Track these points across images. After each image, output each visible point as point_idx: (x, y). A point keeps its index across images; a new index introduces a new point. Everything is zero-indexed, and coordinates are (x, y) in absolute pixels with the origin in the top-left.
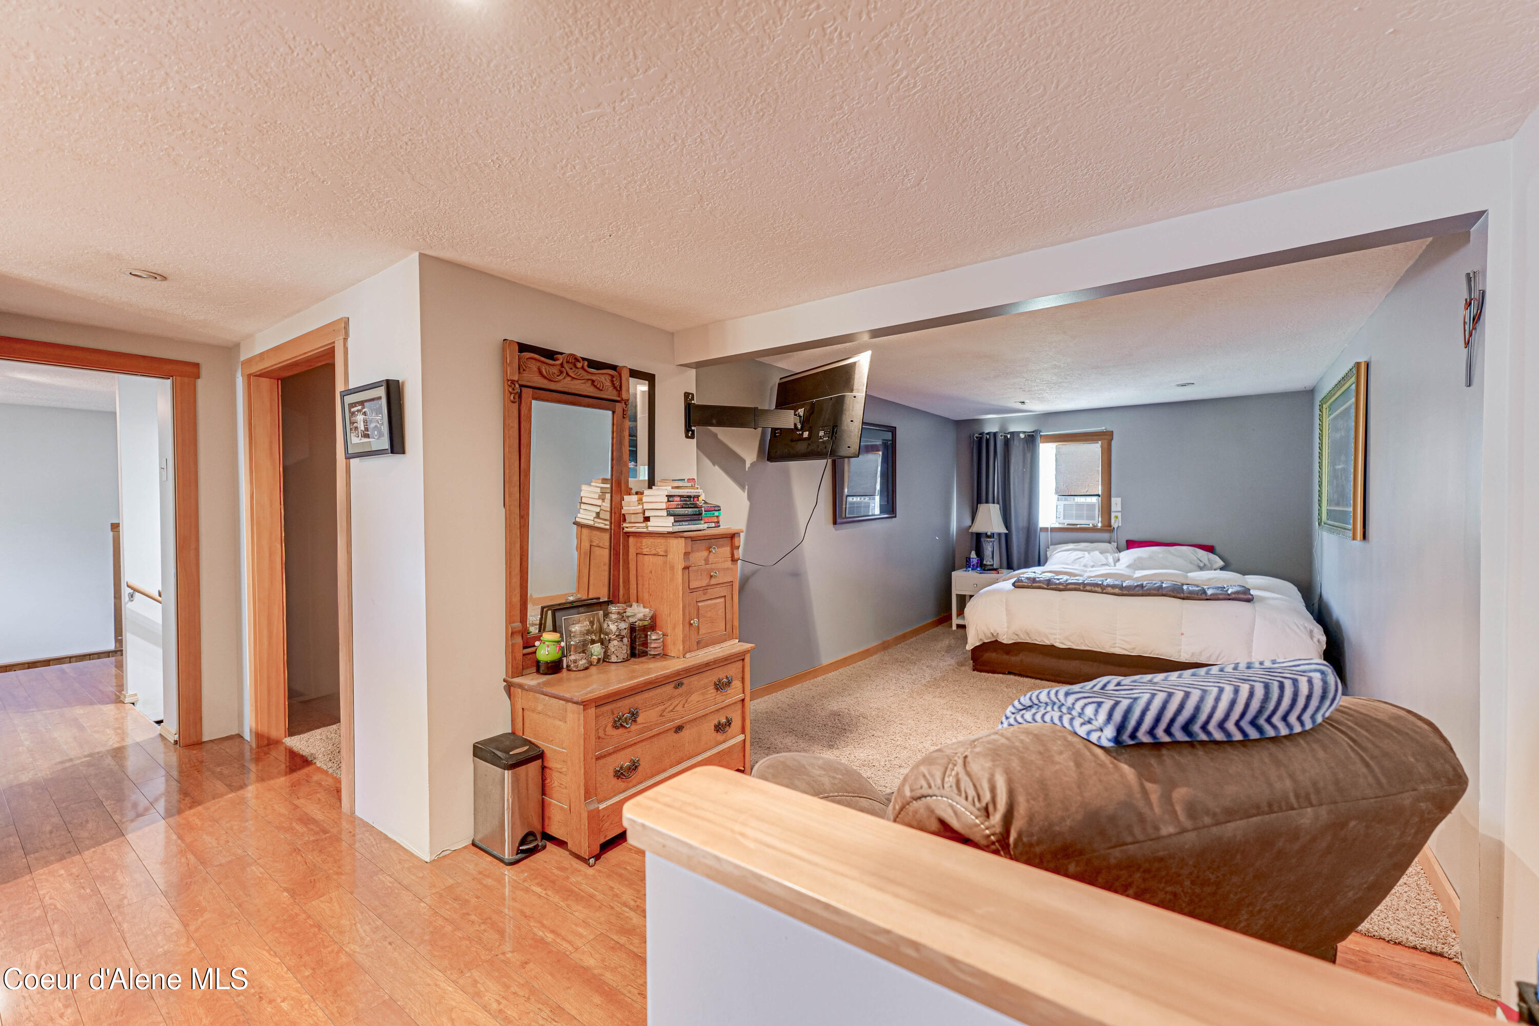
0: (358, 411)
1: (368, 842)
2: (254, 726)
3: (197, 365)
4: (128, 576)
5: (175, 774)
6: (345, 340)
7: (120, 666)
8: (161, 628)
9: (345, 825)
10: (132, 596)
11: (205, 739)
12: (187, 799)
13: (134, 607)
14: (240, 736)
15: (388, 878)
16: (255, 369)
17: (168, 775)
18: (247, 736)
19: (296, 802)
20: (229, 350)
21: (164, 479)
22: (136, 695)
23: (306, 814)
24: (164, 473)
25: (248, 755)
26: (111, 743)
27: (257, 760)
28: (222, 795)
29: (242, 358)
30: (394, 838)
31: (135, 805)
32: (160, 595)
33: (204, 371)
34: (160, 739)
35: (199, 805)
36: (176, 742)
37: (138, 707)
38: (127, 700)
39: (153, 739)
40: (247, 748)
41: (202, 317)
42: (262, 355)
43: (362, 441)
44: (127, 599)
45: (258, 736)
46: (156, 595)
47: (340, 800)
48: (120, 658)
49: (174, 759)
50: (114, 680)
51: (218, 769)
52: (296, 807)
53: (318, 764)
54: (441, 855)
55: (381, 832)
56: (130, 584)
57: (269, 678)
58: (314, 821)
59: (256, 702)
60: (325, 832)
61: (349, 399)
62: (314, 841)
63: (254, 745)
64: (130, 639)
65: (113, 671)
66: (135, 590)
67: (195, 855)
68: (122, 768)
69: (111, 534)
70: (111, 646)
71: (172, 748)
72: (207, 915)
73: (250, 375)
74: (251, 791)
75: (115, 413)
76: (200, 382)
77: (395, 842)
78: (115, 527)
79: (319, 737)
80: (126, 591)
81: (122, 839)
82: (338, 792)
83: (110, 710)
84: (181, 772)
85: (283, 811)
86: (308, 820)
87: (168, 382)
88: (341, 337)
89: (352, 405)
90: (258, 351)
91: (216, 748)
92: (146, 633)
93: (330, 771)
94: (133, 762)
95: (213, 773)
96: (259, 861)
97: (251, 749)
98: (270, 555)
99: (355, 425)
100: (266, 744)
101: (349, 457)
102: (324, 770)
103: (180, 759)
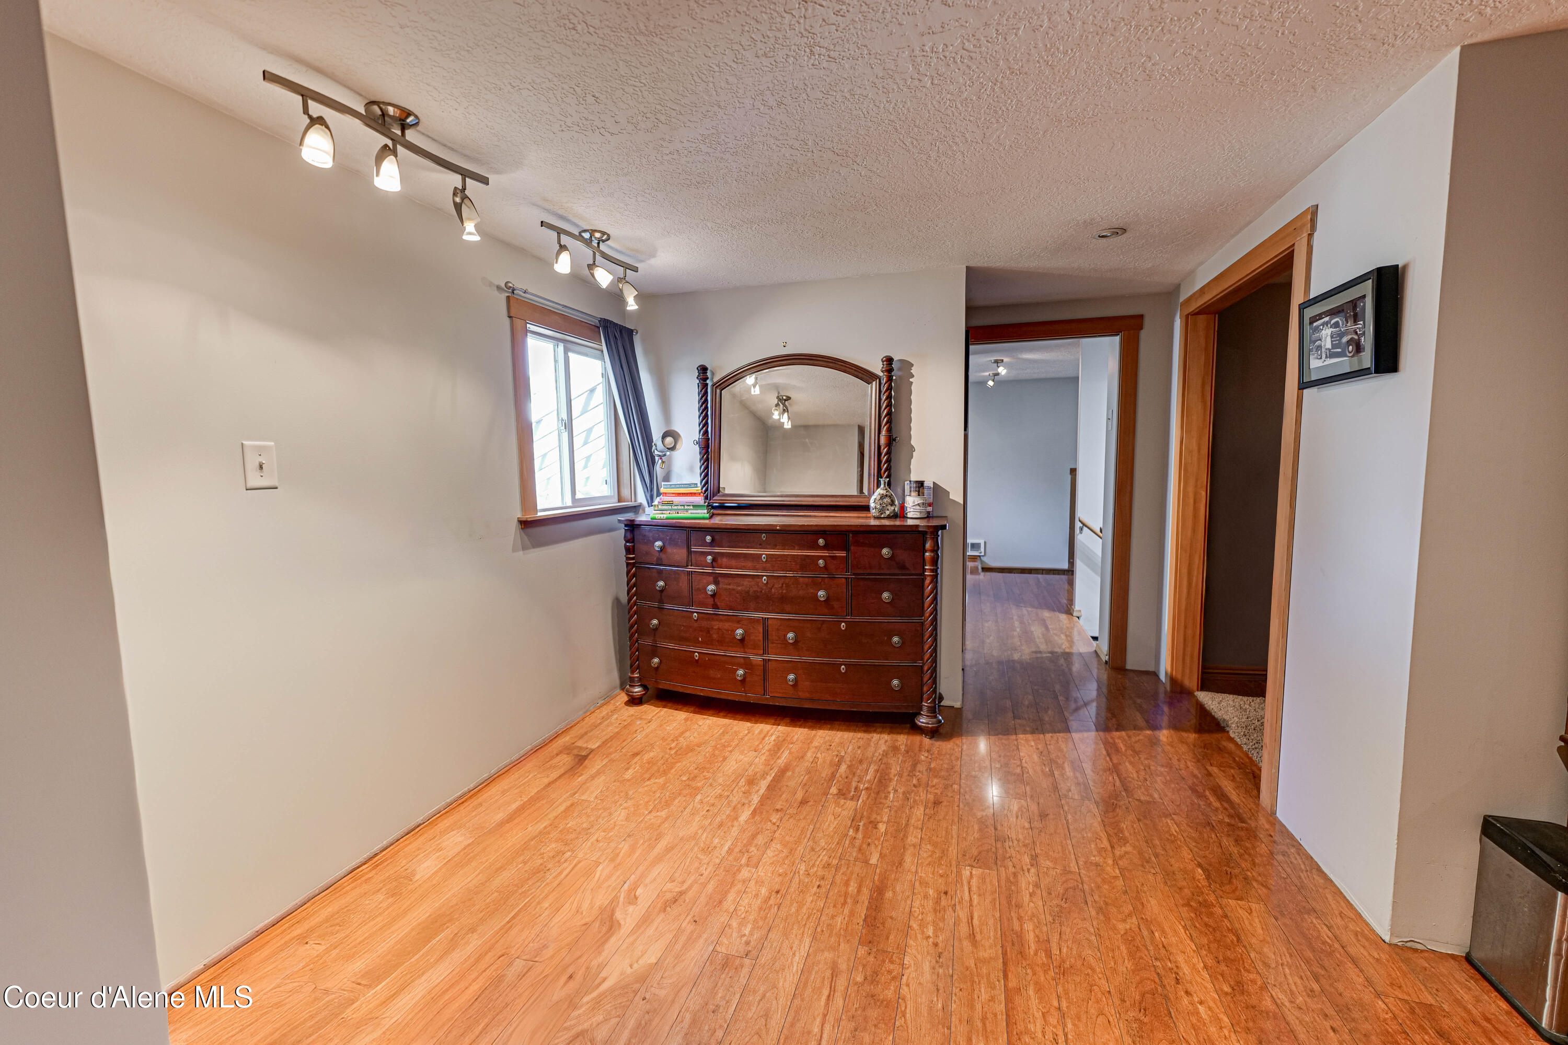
0: (1323, 325)
1: (1293, 860)
2: (1169, 670)
3: (1141, 317)
4: (1080, 513)
5: (1105, 690)
6: (1310, 236)
7: (1071, 583)
8: (1100, 560)
9: (1262, 821)
10: (1081, 529)
11: (1128, 667)
12: (1114, 720)
13: (1084, 539)
14: (1155, 674)
15: (1325, 928)
16: (1194, 307)
17: (1099, 689)
18: (1162, 677)
19: (1210, 768)
20: (1169, 295)
21: (1110, 429)
22: (1080, 611)
23: (1220, 787)
24: (1110, 423)
25: (1162, 696)
26: (1064, 647)
27: (1171, 704)
28: (1141, 729)
29: (1181, 300)
30: (1332, 876)
31: (1076, 701)
32: (1101, 532)
33: (1147, 322)
34: (1094, 655)
35: (1124, 730)
36: (1106, 662)
37: (1081, 621)
38: (1075, 614)
39: (1090, 653)
40: (1161, 690)
41: (1150, 265)
42: (1202, 291)
43: (1326, 363)
44: (1078, 532)
45: (1173, 680)
46: (1098, 531)
47: (1258, 788)
48: (1071, 577)
49: (1105, 677)
50: (1066, 594)
51: (1139, 701)
52: (1209, 774)
53: (1232, 735)
54: (1409, 944)
55: (1312, 858)
56: (1081, 519)
57: (1185, 627)
58: (1229, 801)
59: (1173, 647)
60: (1242, 820)
61: (1309, 313)
62: (1229, 825)
63: (1168, 688)
64: (1079, 566)
65: (1066, 586)
66: (1084, 525)
67: (1120, 778)
68: (1070, 670)
69: (1069, 477)
70: (1065, 566)
71: (1103, 666)
72: (1128, 848)
73: (1188, 314)
74: (1164, 735)
75: (1078, 378)
76: (1143, 334)
77: (1331, 881)
78: (1073, 471)
79: (1231, 703)
80: (1078, 525)
81: (1068, 734)
82: (1254, 777)
83: (1063, 617)
84: (1110, 691)
85: (1196, 772)
86: (1222, 795)
87: (1117, 339)
88: (1305, 235)
89: (1313, 320)
90: (1198, 286)
91: (1136, 679)
92: (1090, 563)
93: (1245, 748)
94: (1076, 667)
95: (1135, 703)
96: (1174, 816)
97: (1166, 692)
98: (1195, 502)
99: (1318, 343)
100: (1178, 691)
101: (1303, 385)
102: (1237, 744)
103: (1109, 679)
